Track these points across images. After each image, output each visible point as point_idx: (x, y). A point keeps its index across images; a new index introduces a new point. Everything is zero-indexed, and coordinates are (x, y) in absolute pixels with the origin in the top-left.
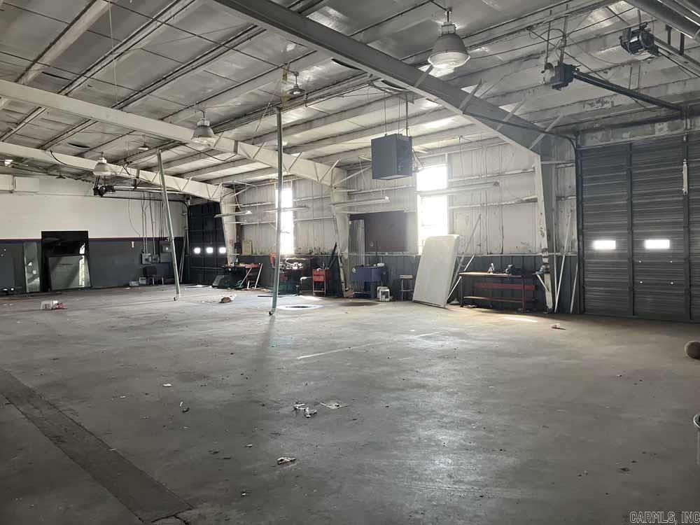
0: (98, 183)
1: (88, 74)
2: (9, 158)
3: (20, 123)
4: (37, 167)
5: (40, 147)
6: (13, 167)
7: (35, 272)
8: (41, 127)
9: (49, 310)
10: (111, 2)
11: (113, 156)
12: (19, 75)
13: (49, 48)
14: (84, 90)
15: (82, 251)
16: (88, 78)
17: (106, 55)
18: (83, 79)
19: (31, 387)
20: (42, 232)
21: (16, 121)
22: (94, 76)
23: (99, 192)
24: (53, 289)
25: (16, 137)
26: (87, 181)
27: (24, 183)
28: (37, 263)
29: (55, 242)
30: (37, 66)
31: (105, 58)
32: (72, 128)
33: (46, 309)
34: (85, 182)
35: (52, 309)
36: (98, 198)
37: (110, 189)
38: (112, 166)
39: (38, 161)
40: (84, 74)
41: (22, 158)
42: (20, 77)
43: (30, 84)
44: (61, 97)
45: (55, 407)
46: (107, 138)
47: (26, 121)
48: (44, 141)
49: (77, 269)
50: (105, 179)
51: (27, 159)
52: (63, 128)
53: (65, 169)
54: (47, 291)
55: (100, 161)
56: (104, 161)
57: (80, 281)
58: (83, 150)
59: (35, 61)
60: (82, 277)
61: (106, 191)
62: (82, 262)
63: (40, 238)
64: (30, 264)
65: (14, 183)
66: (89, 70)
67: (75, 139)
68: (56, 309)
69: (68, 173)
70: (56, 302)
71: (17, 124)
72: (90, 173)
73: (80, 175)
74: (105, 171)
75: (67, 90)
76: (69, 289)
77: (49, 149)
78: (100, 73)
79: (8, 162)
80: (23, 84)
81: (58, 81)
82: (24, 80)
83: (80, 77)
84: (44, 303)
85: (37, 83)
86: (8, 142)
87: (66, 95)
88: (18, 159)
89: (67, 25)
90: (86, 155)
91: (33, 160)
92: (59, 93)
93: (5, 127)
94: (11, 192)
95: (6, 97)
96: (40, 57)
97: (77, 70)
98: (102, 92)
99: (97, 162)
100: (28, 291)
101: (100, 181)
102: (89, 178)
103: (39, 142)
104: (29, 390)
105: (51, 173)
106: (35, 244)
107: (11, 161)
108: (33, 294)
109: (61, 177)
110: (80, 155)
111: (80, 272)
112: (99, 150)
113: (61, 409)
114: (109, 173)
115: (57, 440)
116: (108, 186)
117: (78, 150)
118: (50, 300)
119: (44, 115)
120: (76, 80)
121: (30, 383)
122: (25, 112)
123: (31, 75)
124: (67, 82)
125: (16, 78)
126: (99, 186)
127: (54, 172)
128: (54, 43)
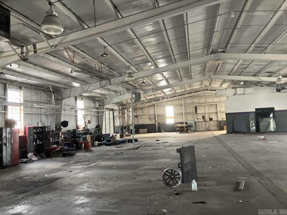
0: (278, 87)
1: (274, 43)
2: (242, 81)
3: (247, 68)
4: (253, 83)
5: (254, 76)
6: (244, 85)
7: (253, 125)
8: (254, 68)
9: (261, 140)
10: (284, 11)
11: (285, 74)
12: (246, 50)
13: (258, 37)
14: (272, 49)
15: (271, 116)
16: (273, 44)
17: (281, 32)
18: (271, 45)
19: (259, 170)
20: (256, 109)
21: (245, 67)
22: (276, 43)
23: (278, 90)
24: (261, 131)
25: (245, 74)
26: (273, 86)
27: (248, 90)
28: (254, 121)
29: (260, 112)
30: (253, 45)
31: (281, 34)
32: (267, 65)
33: (260, 139)
34: (272, 87)
35: (262, 140)
36: (278, 93)
37: (284, 88)
38: (285, 78)
39: (253, 81)
40: (272, 43)
41: (247, 81)
42: (247, 51)
43: (251, 53)
44: (263, 55)
45: (270, 180)
46: (282, 67)
47: (249, 67)
48: (256, 73)
49: (269, 124)
50: (281, 85)
51: (249, 81)
52: (263, 66)
53: (263, 83)
54: (258, 132)
55: (278, 77)
56: (281, 77)
57: (271, 128)
58: (270, 74)
59: (252, 44)
60: (272, 126)
61: (282, 90)
62: (272, 120)
63: (255, 111)
64: (252, 121)
65: (245, 91)
66: (274, 41)
67: (268, 70)
68: (264, 140)
69: (264, 84)
70: (263, 137)
71: (245, 69)
72: (274, 83)
73: (269, 84)
74: (281, 81)
75: (265, 51)
76: (267, 132)
77: (257, 76)
78: (279, 41)
79: (242, 83)
80: (248, 53)
81: (261, 49)
82: (248, 52)
83: (270, 45)
84: (258, 137)
85: (253, 52)
86: (243, 76)
87: (264, 53)
88: (245, 82)
89: (265, 26)
90: (272, 76)
91: (251, 81)
92: (261, 53)
93: (241, 70)
94: (244, 94)
95: (242, 59)
96: (254, 41)
97: (269, 43)
98: (280, 48)
99: (277, 78)
100: (251, 132)
101: (279, 86)
102: (274, 85)
103: (253, 74)
104: (258, 171)
105: (258, 85)
106: (253, 114)
107: (243, 82)
108: (253, 133)
109: (262, 86)
110: (270, 76)
111: (271, 124)
112: (278, 73)
113: (273, 182)
114: (283, 82)
115: (273, 194)
116: (283, 87)
117: (269, 74)
118: (261, 136)
119: (256, 63)
120: (268, 46)
121: (258, 169)
122: (248, 63)
123: (251, 49)
124: (264, 48)
125: (245, 52)
126: (279, 88)
127: (259, 84)
128: (260, 34)
